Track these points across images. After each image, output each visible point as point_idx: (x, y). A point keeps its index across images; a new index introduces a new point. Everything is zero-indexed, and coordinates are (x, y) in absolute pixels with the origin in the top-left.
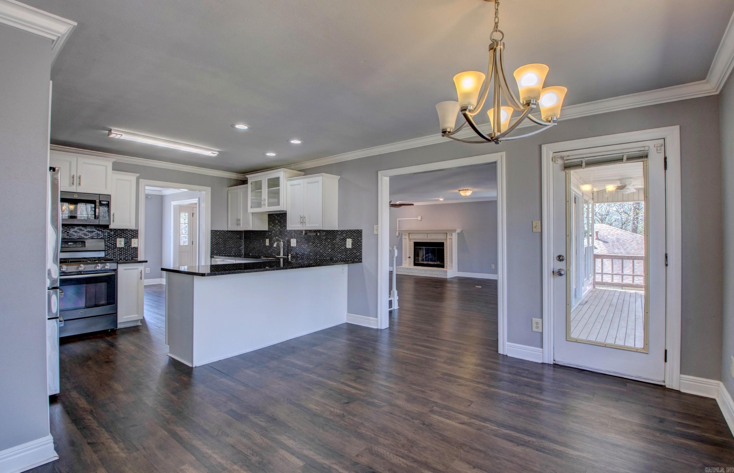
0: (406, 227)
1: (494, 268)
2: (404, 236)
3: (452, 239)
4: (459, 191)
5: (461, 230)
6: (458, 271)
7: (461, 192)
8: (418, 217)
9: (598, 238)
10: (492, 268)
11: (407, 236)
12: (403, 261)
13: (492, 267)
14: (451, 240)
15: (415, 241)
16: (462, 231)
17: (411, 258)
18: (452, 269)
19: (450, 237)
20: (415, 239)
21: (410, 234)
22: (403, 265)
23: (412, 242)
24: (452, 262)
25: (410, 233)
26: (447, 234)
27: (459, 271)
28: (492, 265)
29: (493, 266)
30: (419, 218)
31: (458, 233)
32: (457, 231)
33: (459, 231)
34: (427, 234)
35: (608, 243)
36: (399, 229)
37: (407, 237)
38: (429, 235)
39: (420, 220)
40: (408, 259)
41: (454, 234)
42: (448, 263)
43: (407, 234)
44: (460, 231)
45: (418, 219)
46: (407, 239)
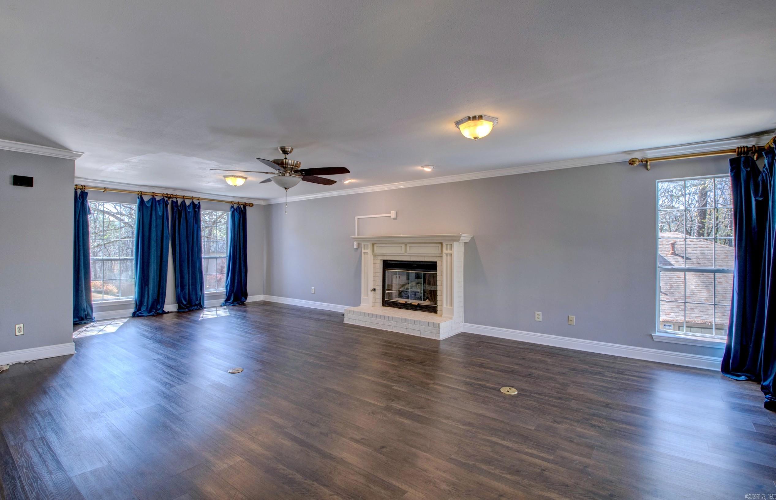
0: (371, 231)
1: (541, 320)
2: (364, 249)
3: (451, 255)
4: (458, 123)
5: (471, 236)
6: (464, 322)
7: (462, 127)
8: (390, 213)
9: (675, 252)
10: (536, 319)
11: (369, 249)
12: (363, 297)
13: (537, 316)
14: (449, 257)
15: (385, 259)
16: (473, 238)
17: (376, 290)
18: (451, 318)
19: (449, 252)
20: (383, 255)
21: (375, 246)
22: (362, 304)
23: (379, 261)
24: (451, 304)
25: (376, 243)
26: (441, 243)
27: (466, 321)
28: (537, 313)
29: (539, 315)
30: (393, 214)
31: (465, 243)
32: (461, 238)
33: (465, 238)
34: (406, 245)
35: (690, 259)
36: (358, 235)
37: (369, 251)
38: (408, 246)
39: (394, 219)
40: (371, 294)
41: (455, 244)
42: (445, 306)
43: (370, 246)
44: (470, 239)
45: (390, 216)
46: (369, 254)
